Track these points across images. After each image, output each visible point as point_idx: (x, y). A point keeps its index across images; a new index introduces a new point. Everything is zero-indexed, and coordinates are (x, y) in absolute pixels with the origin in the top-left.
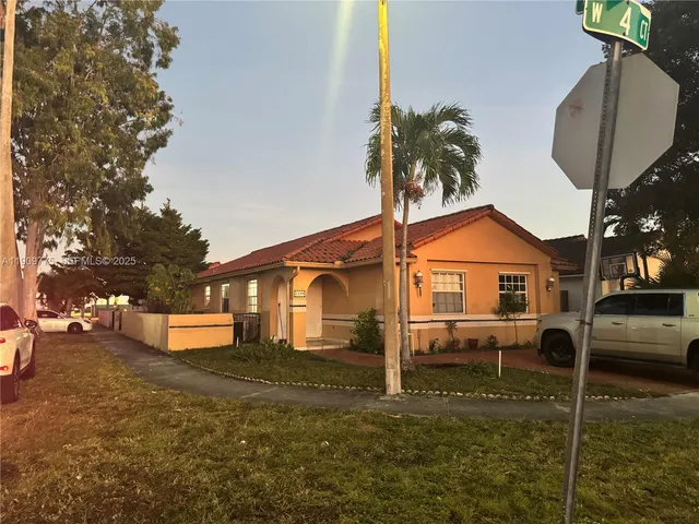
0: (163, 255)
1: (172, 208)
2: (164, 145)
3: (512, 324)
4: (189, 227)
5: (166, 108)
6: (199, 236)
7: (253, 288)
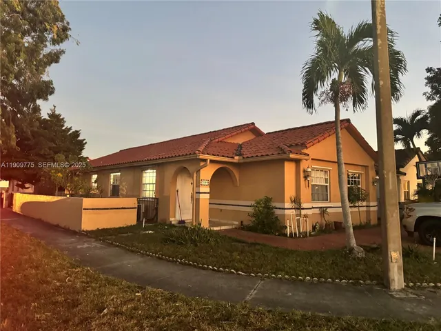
0: (50, 149)
1: (57, 113)
2: (57, 62)
3: (356, 209)
4: (70, 129)
5: (65, 29)
6: (78, 136)
7: (150, 177)
